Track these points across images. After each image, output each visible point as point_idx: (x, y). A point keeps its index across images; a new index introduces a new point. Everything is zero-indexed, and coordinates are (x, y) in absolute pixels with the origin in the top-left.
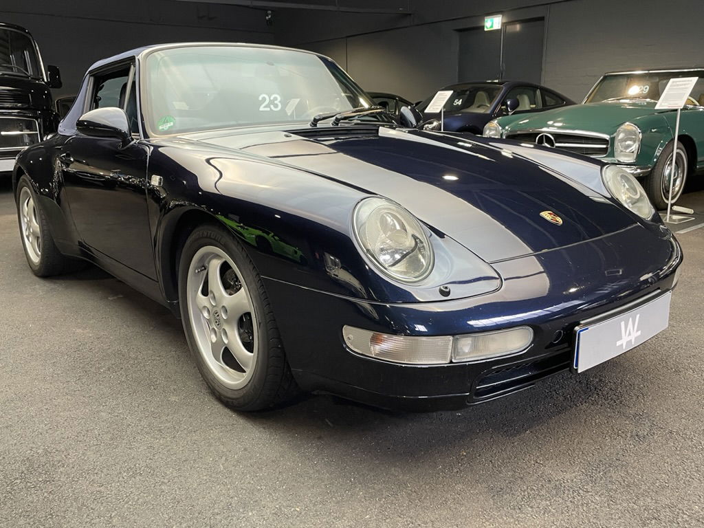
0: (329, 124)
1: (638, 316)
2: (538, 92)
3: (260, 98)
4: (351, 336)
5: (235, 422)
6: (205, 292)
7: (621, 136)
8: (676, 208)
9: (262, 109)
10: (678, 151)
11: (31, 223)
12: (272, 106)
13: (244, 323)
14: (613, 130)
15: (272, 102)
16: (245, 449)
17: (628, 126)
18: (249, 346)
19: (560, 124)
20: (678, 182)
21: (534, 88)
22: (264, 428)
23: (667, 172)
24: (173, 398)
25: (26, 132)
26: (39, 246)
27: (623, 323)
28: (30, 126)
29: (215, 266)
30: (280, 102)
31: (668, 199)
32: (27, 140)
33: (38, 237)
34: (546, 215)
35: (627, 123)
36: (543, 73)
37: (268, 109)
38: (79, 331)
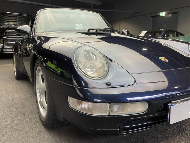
0: (94, 31)
2: (175, 33)
3: (76, 25)
4: (71, 101)
9: (76, 28)
15: (79, 27)
21: (174, 31)
30: (82, 27)
34: (162, 58)
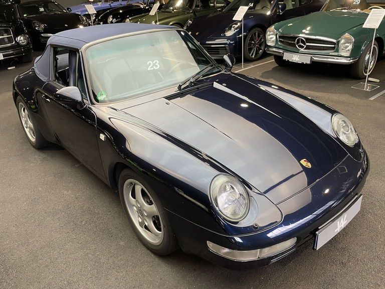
3: (148, 63)
4: (211, 245)
6: (134, 196)
7: (343, 41)
8: (370, 79)
9: (149, 69)
10: (374, 46)
11: (28, 125)
12: (154, 67)
14: (338, 36)
15: (154, 65)
16: (161, 279)
17: (347, 35)
18: (158, 229)
20: (372, 63)
23: (367, 58)
24: (122, 243)
25: (6, 36)
26: (33, 134)
27: (338, 222)
28: (7, 32)
30: (158, 64)
31: (366, 73)
32: (6, 40)
33: (32, 130)
34: (303, 162)
35: (347, 34)
37: (152, 69)
38: (65, 192)
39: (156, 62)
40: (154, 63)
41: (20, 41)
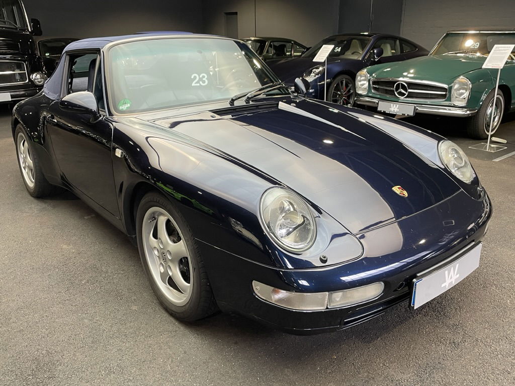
1: (457, 265)
2: (398, 42)
3: (192, 77)
4: (258, 288)
5: (177, 329)
6: (155, 236)
7: (456, 86)
8: (494, 139)
9: (193, 84)
10: (498, 96)
11: (27, 161)
12: (201, 82)
13: (183, 262)
14: (450, 81)
15: (201, 79)
16: (185, 353)
17: (462, 79)
18: (187, 279)
19: (412, 75)
20: (497, 119)
21: (394, 38)
22: (198, 335)
23: (489, 111)
24: (134, 308)
25: (17, 72)
26: (33, 176)
27: (446, 272)
28: (20, 67)
29: (162, 221)
30: (207, 79)
31: (488, 132)
32: (18, 77)
33: (32, 170)
34: (397, 189)
35: (462, 77)
36: (402, 23)
37: (198, 84)
38: (65, 246)
39: (204, 77)
40: (201, 76)
41: (35, 79)
